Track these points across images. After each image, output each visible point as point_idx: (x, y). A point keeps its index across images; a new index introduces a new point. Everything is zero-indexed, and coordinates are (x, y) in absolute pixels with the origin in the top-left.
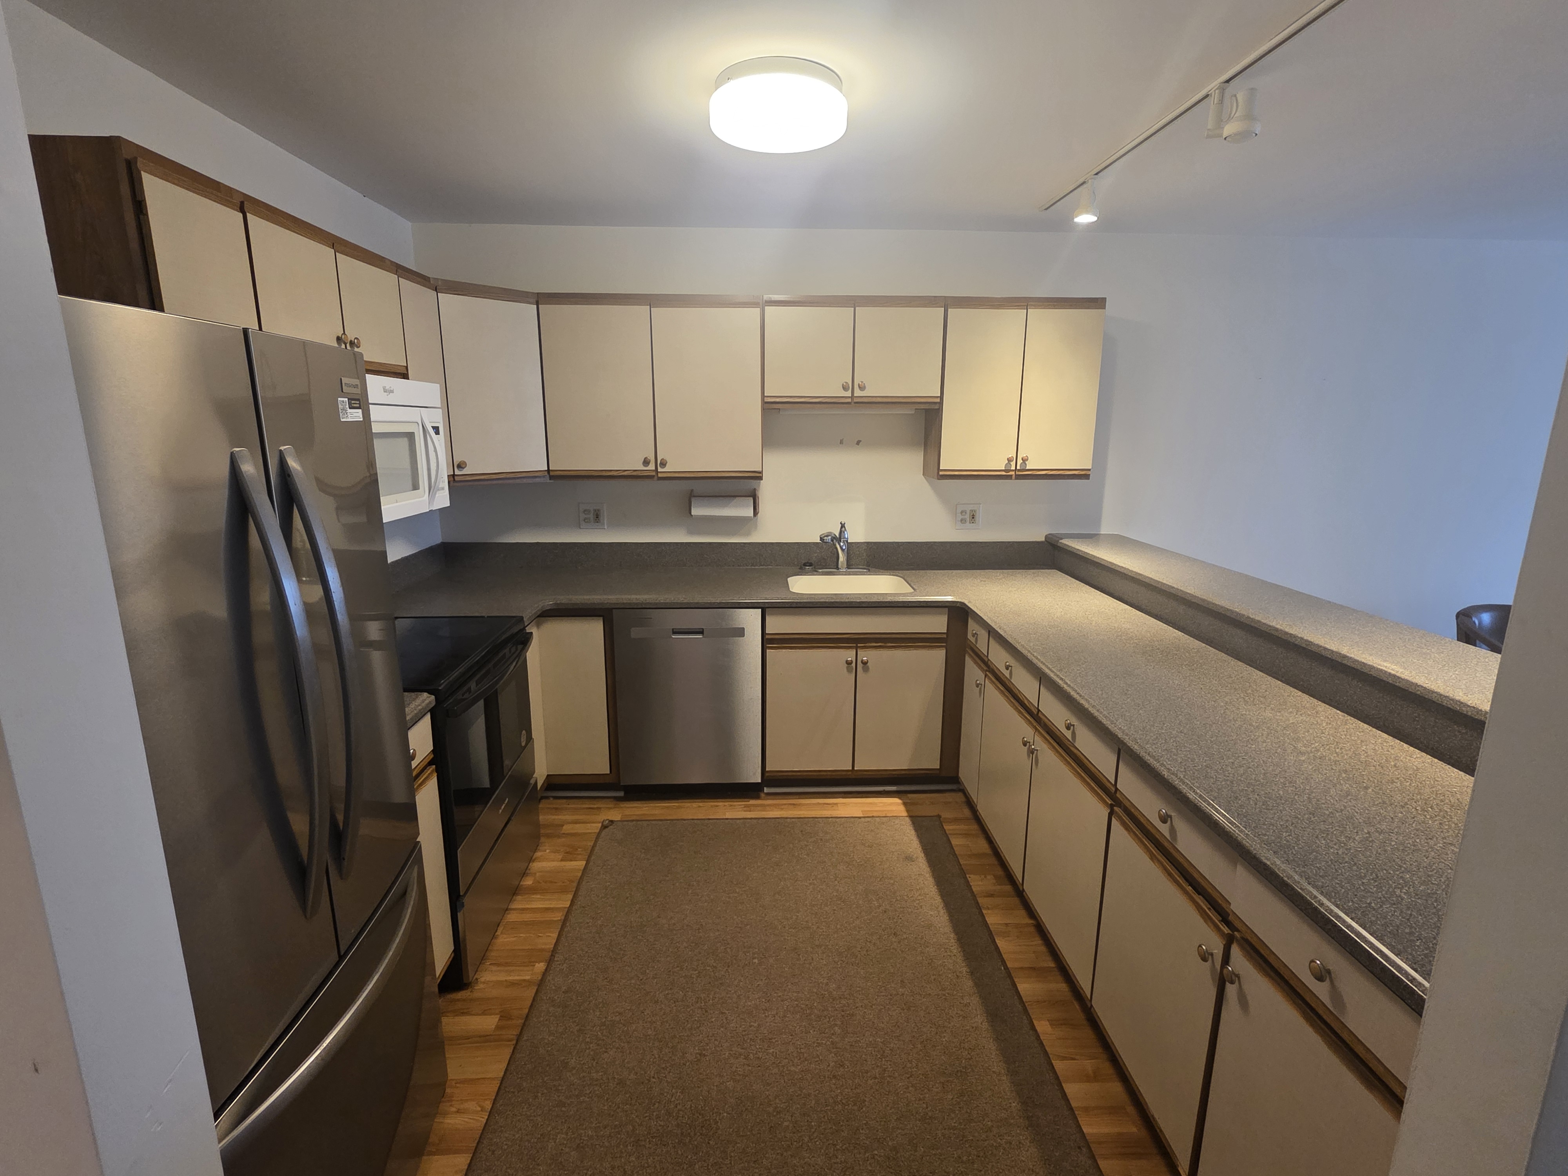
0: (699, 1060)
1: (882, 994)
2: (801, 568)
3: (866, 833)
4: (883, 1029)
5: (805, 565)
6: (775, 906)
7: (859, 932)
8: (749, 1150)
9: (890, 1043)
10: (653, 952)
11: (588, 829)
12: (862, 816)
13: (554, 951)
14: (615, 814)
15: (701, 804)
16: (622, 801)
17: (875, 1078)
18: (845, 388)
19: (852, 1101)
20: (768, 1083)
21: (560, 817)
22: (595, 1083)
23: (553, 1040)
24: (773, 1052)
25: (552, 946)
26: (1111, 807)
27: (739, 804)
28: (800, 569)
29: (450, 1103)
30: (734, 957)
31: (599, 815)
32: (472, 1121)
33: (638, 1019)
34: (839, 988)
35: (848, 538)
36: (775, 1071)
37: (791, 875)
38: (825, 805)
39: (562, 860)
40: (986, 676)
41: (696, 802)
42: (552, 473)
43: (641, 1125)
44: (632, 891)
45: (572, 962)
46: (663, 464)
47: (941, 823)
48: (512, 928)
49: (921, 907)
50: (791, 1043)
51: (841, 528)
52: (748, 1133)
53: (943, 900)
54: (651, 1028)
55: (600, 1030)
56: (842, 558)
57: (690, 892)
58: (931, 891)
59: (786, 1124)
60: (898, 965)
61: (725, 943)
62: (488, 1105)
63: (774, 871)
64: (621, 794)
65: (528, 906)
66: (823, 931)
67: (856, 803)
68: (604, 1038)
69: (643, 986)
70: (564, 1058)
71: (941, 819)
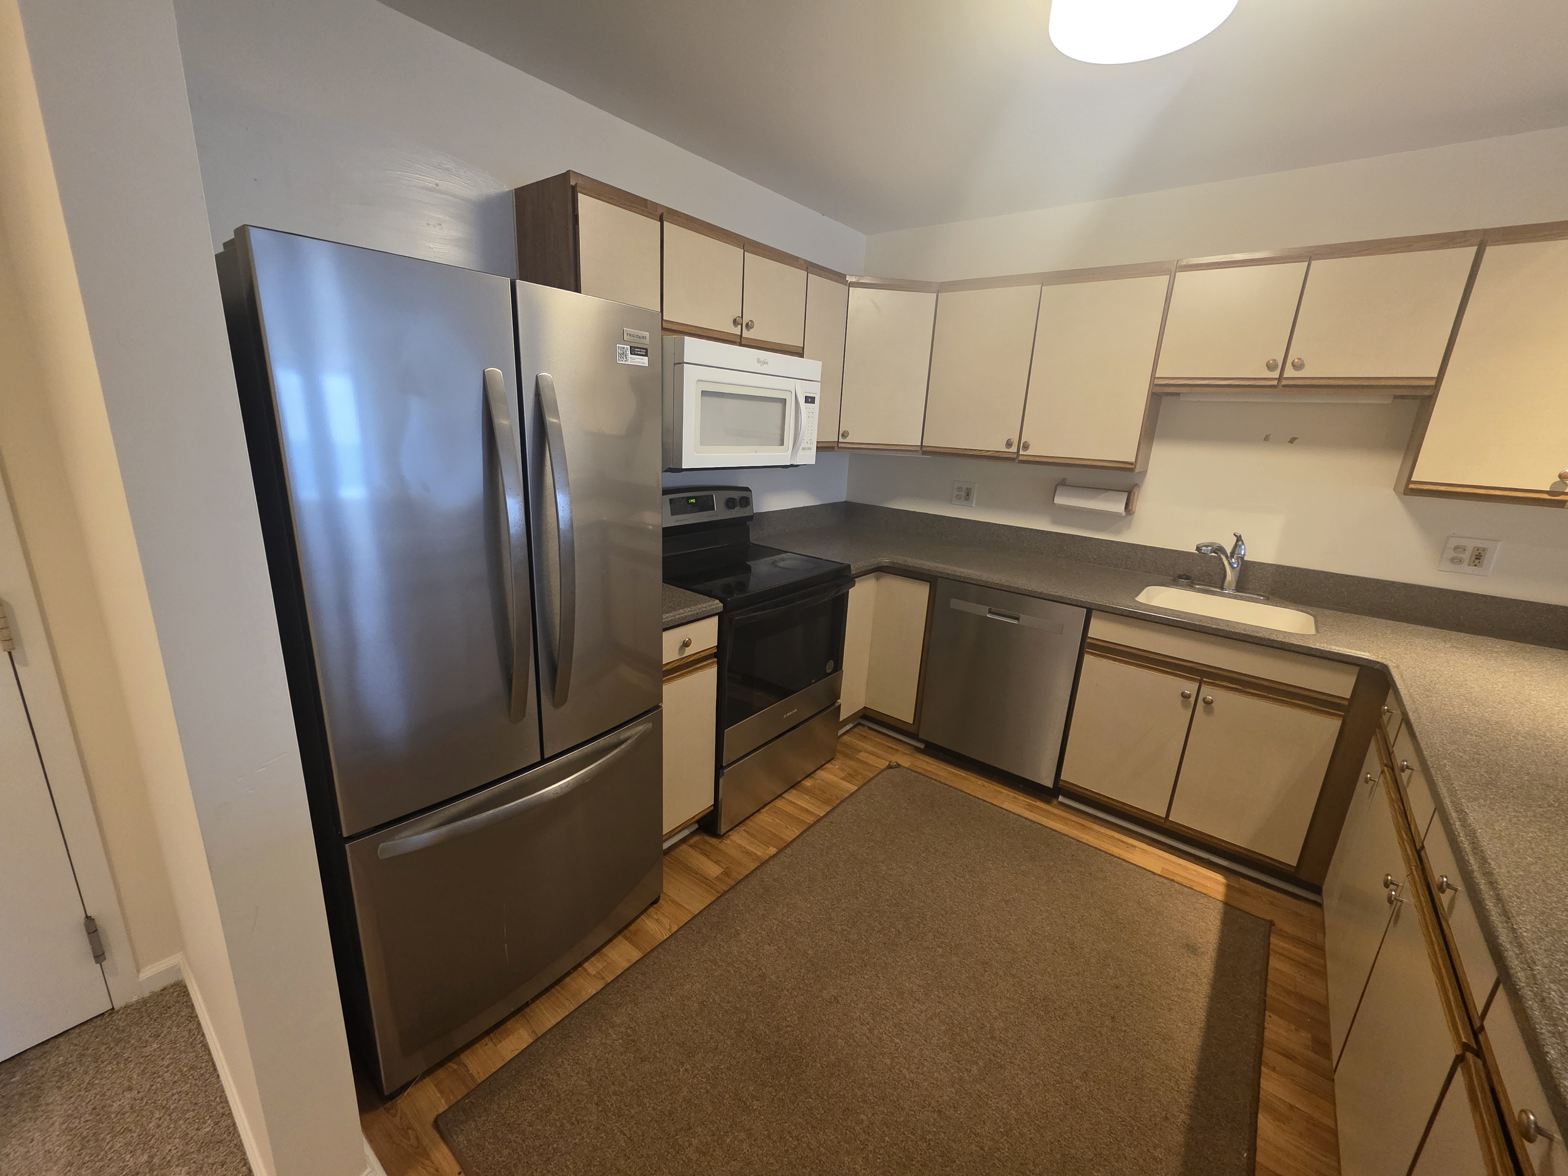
0: (830, 1002)
1: (1051, 1069)
2: (1174, 580)
3: (1152, 893)
4: (1027, 1106)
5: (1180, 577)
6: (993, 911)
7: (1069, 990)
8: (816, 1112)
9: (1025, 1126)
10: (858, 888)
11: (877, 763)
12: (1160, 873)
13: (789, 845)
14: (905, 761)
15: (986, 784)
16: (919, 752)
17: (982, 1149)
18: (1270, 367)
19: (941, 1151)
20: (873, 1067)
21: (863, 744)
22: (747, 963)
23: (742, 910)
24: (898, 1043)
25: (790, 840)
26: (1466, 1047)
27: (1024, 799)
28: (1172, 580)
29: (656, 911)
30: (922, 935)
31: (893, 755)
32: (659, 932)
33: (809, 935)
34: (1006, 1030)
35: (1244, 555)
36: (888, 1062)
37: (1032, 891)
38: (1119, 842)
39: (842, 779)
40: (1383, 772)
41: (981, 780)
42: (924, 449)
43: (752, 1021)
44: (876, 829)
45: (795, 860)
46: (1026, 447)
47: (1270, 932)
48: (775, 812)
49: (1170, 1009)
50: (919, 1047)
51: (1237, 541)
52: (825, 1097)
53: (1208, 1020)
54: (813, 949)
55: (778, 925)
56: (1230, 576)
57: (923, 855)
58: (1197, 1000)
59: (862, 1116)
60: (1092, 1054)
61: (923, 917)
62: (675, 928)
63: (1016, 878)
64: (922, 746)
65: (796, 801)
66: (1028, 964)
67: (1160, 857)
68: (776, 933)
69: (831, 911)
70: (740, 928)
71: (1273, 927)
